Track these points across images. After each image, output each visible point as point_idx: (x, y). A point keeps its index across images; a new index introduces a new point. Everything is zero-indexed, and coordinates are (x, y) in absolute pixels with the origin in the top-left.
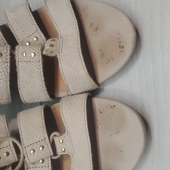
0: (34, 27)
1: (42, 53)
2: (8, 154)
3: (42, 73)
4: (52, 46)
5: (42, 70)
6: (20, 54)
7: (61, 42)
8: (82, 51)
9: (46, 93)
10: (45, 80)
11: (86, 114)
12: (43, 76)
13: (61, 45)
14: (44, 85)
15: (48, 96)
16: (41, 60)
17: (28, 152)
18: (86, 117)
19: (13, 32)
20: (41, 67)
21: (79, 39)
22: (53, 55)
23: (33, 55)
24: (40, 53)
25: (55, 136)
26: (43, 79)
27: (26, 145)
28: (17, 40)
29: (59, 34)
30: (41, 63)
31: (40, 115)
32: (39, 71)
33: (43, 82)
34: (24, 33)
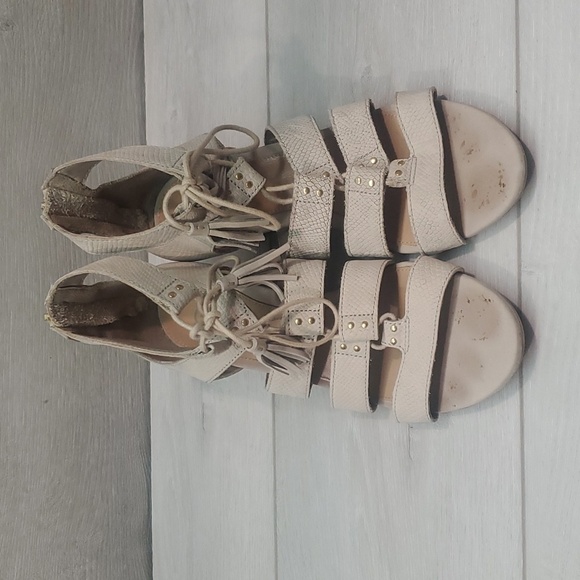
0: (373, 142)
1: (384, 183)
2: (313, 321)
3: (381, 212)
4: (399, 172)
5: (381, 206)
6: (352, 181)
7: (414, 165)
8: (445, 184)
9: (384, 241)
10: (384, 223)
11: (440, 303)
12: (382, 216)
13: (413, 172)
14: (382, 229)
15: (386, 247)
16: (381, 193)
17: (345, 324)
18: (440, 306)
19: (341, 147)
20: (381, 202)
21: (442, 164)
22: (400, 186)
23: (371, 183)
24: (382, 181)
25: (389, 319)
26: (382, 220)
27: (344, 314)
28: (346, 160)
29: (412, 151)
30: (381, 195)
31: (376, 278)
32: (377, 208)
33: (382, 225)
34: (357, 150)
